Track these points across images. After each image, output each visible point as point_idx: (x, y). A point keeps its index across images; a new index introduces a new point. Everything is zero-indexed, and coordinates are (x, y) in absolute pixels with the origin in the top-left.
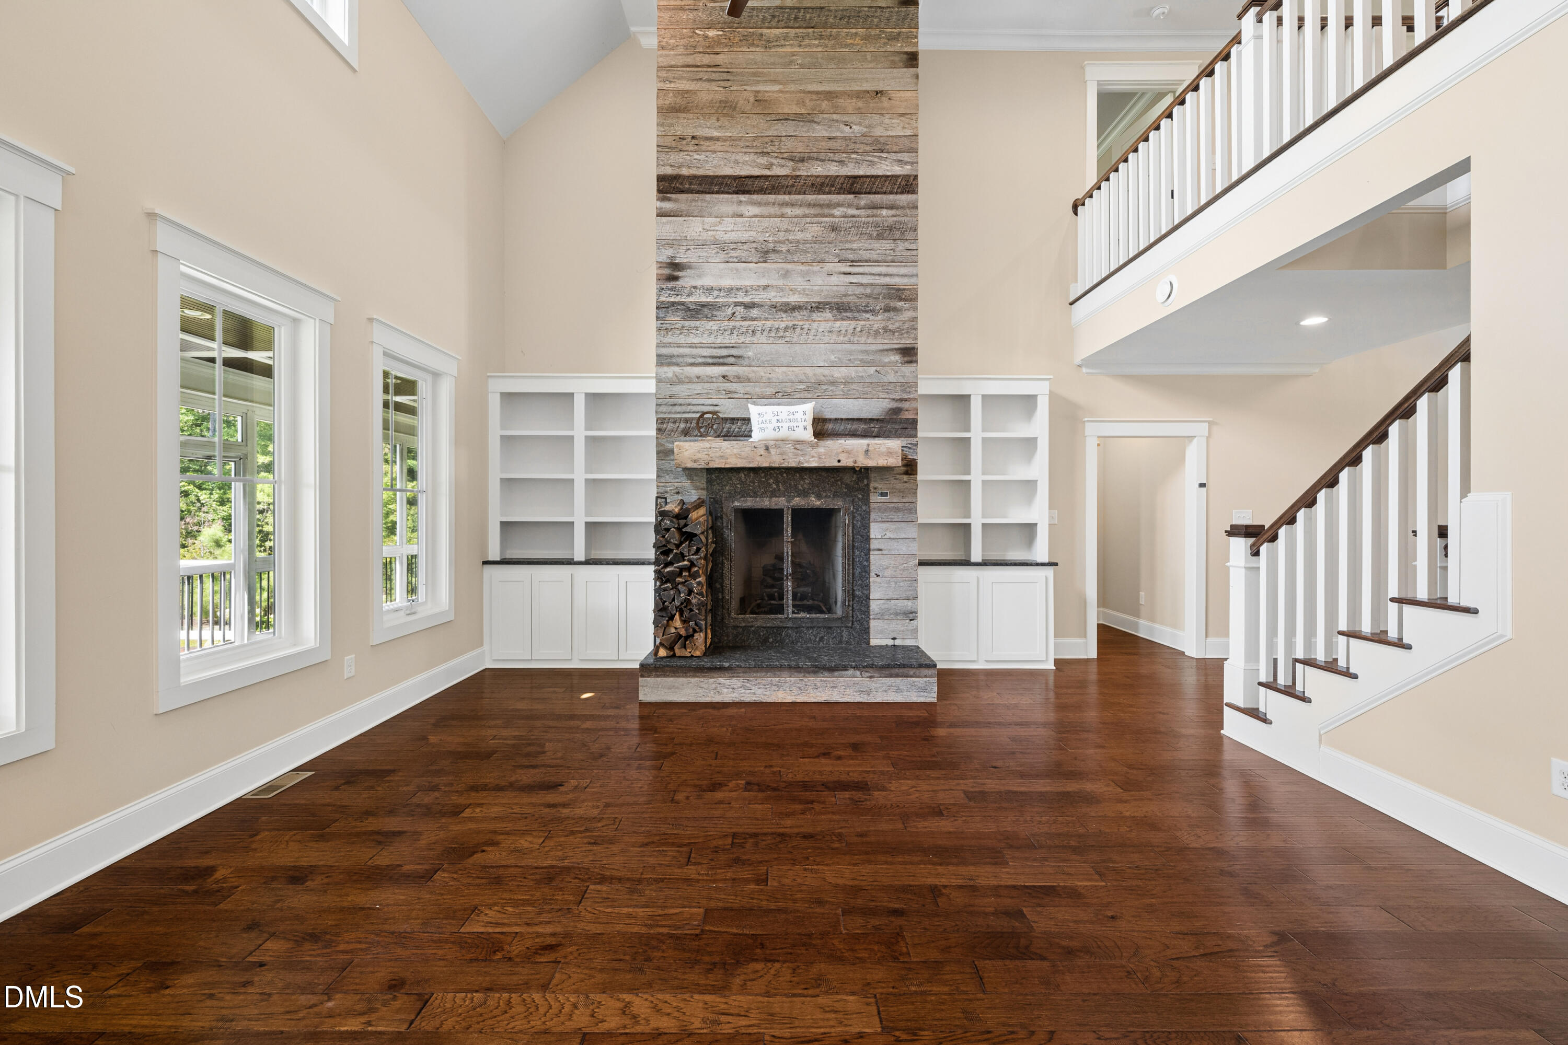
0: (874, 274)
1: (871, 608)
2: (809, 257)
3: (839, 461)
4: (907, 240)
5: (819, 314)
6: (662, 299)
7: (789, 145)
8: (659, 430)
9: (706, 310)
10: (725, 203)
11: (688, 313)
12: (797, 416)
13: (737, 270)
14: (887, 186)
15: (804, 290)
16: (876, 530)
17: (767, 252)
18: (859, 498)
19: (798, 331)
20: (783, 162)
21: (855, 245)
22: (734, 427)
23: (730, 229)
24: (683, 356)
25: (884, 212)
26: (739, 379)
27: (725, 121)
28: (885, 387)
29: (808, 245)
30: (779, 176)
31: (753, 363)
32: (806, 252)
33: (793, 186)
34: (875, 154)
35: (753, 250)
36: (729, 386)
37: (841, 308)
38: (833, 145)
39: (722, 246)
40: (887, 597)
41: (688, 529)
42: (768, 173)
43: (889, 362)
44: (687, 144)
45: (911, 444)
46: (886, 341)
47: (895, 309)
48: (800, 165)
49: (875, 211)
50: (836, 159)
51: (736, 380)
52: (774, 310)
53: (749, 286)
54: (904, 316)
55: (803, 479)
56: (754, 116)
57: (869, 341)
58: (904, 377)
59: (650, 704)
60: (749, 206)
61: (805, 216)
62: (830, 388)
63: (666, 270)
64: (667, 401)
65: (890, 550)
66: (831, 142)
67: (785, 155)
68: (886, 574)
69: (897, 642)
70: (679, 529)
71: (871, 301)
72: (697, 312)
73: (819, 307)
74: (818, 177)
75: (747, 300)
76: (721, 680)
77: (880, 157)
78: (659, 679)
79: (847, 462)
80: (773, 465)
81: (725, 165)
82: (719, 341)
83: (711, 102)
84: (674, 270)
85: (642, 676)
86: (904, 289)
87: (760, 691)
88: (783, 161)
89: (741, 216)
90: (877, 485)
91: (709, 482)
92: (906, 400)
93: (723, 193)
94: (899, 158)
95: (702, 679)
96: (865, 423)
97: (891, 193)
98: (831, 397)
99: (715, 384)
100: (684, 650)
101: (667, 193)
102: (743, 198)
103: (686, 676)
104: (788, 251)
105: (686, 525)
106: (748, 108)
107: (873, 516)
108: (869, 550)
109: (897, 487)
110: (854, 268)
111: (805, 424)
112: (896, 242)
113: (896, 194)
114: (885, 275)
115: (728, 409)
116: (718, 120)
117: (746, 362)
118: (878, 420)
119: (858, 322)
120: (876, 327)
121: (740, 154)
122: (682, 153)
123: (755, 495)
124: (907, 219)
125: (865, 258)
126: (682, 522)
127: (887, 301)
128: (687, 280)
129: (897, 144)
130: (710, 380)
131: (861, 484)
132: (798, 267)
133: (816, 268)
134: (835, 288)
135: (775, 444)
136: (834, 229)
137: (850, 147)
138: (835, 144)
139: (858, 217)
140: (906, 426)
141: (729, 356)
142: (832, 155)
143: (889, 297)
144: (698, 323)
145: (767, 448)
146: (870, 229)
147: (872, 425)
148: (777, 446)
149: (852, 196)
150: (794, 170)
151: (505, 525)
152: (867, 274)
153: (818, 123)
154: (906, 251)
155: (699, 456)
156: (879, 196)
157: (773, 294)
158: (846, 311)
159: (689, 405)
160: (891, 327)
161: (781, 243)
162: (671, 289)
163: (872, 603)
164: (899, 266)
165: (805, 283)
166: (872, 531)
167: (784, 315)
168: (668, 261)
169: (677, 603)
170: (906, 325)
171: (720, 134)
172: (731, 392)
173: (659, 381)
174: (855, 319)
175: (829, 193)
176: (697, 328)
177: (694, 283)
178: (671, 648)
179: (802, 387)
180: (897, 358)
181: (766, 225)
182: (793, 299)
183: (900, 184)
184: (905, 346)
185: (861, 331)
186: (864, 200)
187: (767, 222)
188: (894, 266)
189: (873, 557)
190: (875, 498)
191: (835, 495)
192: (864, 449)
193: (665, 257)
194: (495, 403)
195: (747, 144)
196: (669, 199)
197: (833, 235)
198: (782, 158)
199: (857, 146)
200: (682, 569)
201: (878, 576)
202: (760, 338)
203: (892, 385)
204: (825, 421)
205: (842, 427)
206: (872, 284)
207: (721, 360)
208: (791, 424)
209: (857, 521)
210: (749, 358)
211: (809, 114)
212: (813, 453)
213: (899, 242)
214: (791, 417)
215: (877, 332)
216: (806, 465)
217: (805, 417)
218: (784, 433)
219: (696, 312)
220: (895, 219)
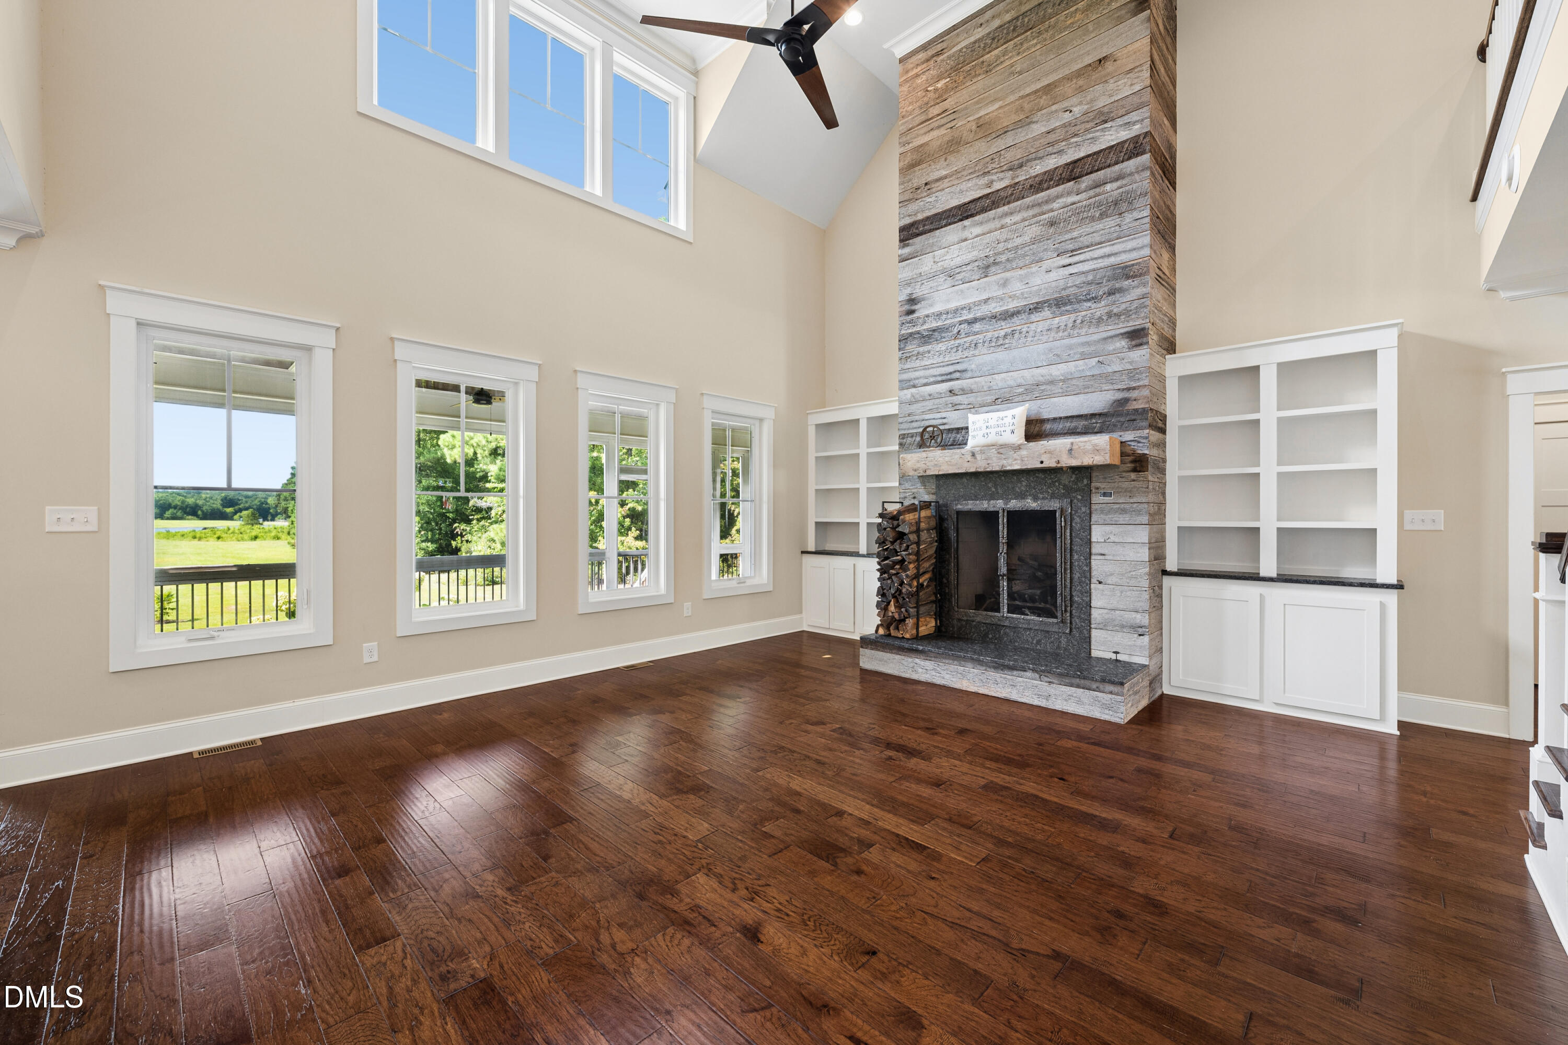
0: (1096, 259)
1: (1092, 617)
2: (1028, 260)
3: (1042, 462)
4: (1135, 209)
5: (1037, 314)
6: (903, 332)
7: (1009, 156)
8: (901, 444)
9: (936, 334)
10: (951, 233)
11: (923, 339)
12: (1006, 421)
13: (962, 291)
14: (1112, 157)
15: (1022, 294)
16: (1097, 533)
17: (988, 267)
18: (1078, 499)
19: (1016, 336)
20: (1001, 175)
21: (1075, 233)
22: (958, 436)
23: (955, 256)
24: (918, 378)
25: (1108, 187)
26: (964, 392)
27: (951, 158)
28: (1109, 378)
29: (1027, 248)
30: (998, 190)
31: (976, 375)
32: (1024, 256)
33: (1012, 194)
34: (1098, 128)
35: (976, 268)
36: (956, 399)
37: (1060, 303)
38: (1052, 137)
39: (950, 274)
40: (1110, 606)
41: (900, 529)
42: (988, 191)
43: (1114, 350)
44: (921, 192)
45: (1140, 437)
46: (1110, 328)
47: (1120, 290)
48: (1019, 171)
49: (1097, 190)
50: (1055, 151)
51: (961, 392)
52: (994, 320)
53: (972, 303)
54: (1132, 294)
55: (1021, 482)
56: (976, 142)
57: (1091, 331)
58: (1131, 363)
59: (866, 670)
60: (972, 228)
61: (1024, 220)
62: (1048, 387)
63: (906, 306)
64: (906, 419)
65: (1114, 555)
66: (1050, 136)
67: (1005, 168)
68: (1109, 582)
69: (1120, 657)
70: (894, 528)
71: (1093, 287)
72: (929, 337)
73: (1036, 308)
74: (1037, 176)
75: (971, 316)
76: (917, 661)
77: (1103, 130)
78: (873, 651)
79: (1050, 463)
80: (979, 470)
81: (952, 198)
82: (947, 359)
83: (940, 146)
84: (912, 305)
85: (862, 647)
86: (1133, 265)
87: (947, 677)
88: (1003, 174)
89: (966, 240)
90: (1098, 485)
91: (938, 487)
92: (1134, 388)
93: (950, 224)
94: (1125, 122)
95: (903, 657)
96: (1086, 420)
97: (1116, 163)
98: (1050, 396)
99: (944, 399)
100: (897, 631)
101: (906, 240)
102: (966, 222)
103: (892, 653)
104: (1008, 260)
105: (898, 525)
106: (970, 139)
107: (1094, 518)
108: (1090, 554)
109: (1123, 486)
110: (1074, 257)
111: (1013, 428)
112: (1123, 215)
113: (1122, 162)
114: (1109, 256)
115: (953, 419)
116: (946, 160)
117: (969, 375)
118: (1100, 415)
119: (1078, 314)
120: (1098, 314)
121: (964, 183)
122: (918, 201)
123: (976, 498)
124: (1134, 186)
125: (1087, 243)
126: (895, 523)
127: (1111, 284)
128: (922, 310)
129: (1123, 107)
130: (940, 396)
131: (1080, 484)
132: (1017, 273)
133: (1034, 268)
134: (1054, 284)
135: (981, 450)
136: (1052, 224)
137: (1070, 133)
138: (1054, 136)
139: (1079, 202)
140: (1133, 417)
141: (955, 372)
142: (1050, 149)
143: (1115, 278)
144: (929, 347)
145: (973, 455)
146: (1092, 210)
147: (1094, 421)
148: (982, 452)
149: (1072, 183)
150: (1013, 179)
151: (818, 524)
152: (1088, 260)
153: (1037, 122)
154: (1135, 222)
155: (918, 465)
156: (1102, 171)
157: (994, 305)
158: (1065, 304)
159: (923, 420)
160: (1115, 311)
161: (1001, 254)
162: (910, 323)
163: (1093, 611)
164: (1126, 241)
165: (1024, 287)
166: (1093, 534)
167: (1003, 324)
168: (908, 298)
169: (893, 591)
170: (1136, 304)
171: (946, 173)
172: (956, 405)
173: (901, 403)
174: (1075, 311)
175: (1048, 188)
176: (929, 352)
177: (926, 312)
178: (888, 628)
179: (1020, 390)
180: (1124, 343)
181: (988, 241)
182: (1012, 305)
183: (1127, 150)
184: (1133, 328)
185: (1082, 322)
186: (1086, 181)
187: (988, 238)
188: (1120, 243)
189: (1095, 562)
190: (1097, 499)
191: (1053, 496)
192: (1067, 449)
193: (905, 296)
194: (812, 431)
195: (970, 171)
196: (908, 245)
197: (1052, 230)
198: (1003, 171)
199: (1077, 128)
200: (895, 563)
201: (1100, 583)
202: (982, 349)
203: (1117, 375)
204: (1042, 421)
205: (1061, 426)
206: (1094, 270)
207: (949, 377)
208: (999, 429)
209: (1076, 523)
210: (972, 370)
211: (1027, 117)
212: (1015, 456)
213: (1126, 214)
214: (1000, 422)
215: (1100, 320)
216: (1009, 468)
217: (1014, 420)
218: (992, 439)
219: (927, 338)
220: (1121, 190)
